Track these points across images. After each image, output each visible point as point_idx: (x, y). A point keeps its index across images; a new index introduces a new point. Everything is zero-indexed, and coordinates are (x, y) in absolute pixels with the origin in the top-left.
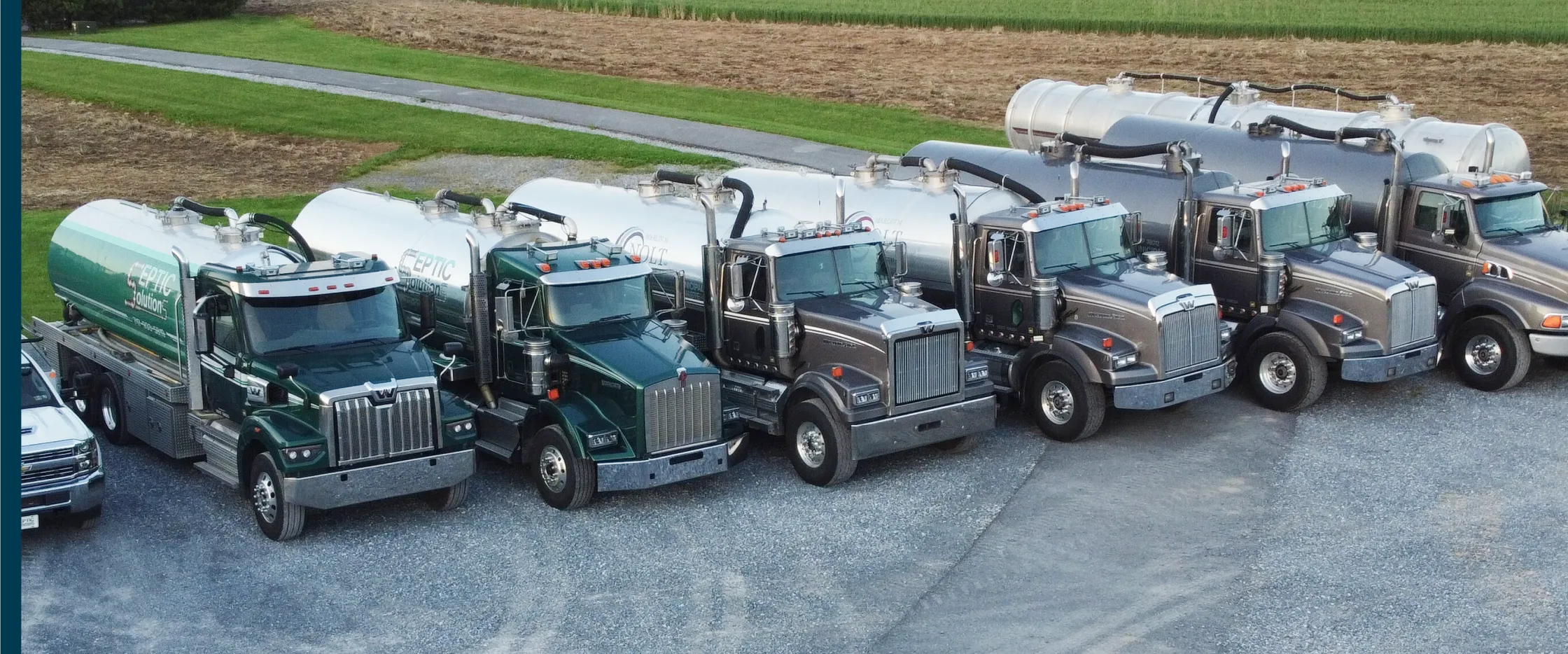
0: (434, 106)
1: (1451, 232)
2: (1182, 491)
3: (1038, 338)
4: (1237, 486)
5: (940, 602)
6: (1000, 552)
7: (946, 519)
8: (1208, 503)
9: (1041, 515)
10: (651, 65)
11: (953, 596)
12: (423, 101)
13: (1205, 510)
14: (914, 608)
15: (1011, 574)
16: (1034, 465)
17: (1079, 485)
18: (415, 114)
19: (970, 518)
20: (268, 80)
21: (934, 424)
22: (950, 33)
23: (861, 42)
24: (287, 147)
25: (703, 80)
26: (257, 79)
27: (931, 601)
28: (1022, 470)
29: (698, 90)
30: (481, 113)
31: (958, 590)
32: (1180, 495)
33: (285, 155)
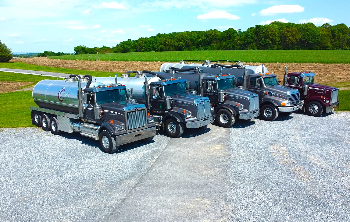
0: (43, 75)
1: (259, 85)
2: (206, 149)
3: (167, 112)
4: (219, 147)
5: (138, 190)
6: (157, 171)
7: (142, 161)
8: (213, 152)
9: (169, 158)
10: (91, 68)
11: (142, 187)
12: (41, 74)
13: (212, 154)
14: (130, 193)
15: (160, 178)
16: (167, 144)
17: (179, 149)
18: (39, 77)
19: (149, 160)
20: (9, 72)
21: (140, 135)
22: (150, 62)
23: (133, 64)
24: (8, 84)
25: (101, 70)
26: (6, 71)
27: (135, 190)
28: (164, 146)
29: (100, 72)
30: (53, 76)
31: (144, 185)
32: (205, 150)
33: (7, 85)
